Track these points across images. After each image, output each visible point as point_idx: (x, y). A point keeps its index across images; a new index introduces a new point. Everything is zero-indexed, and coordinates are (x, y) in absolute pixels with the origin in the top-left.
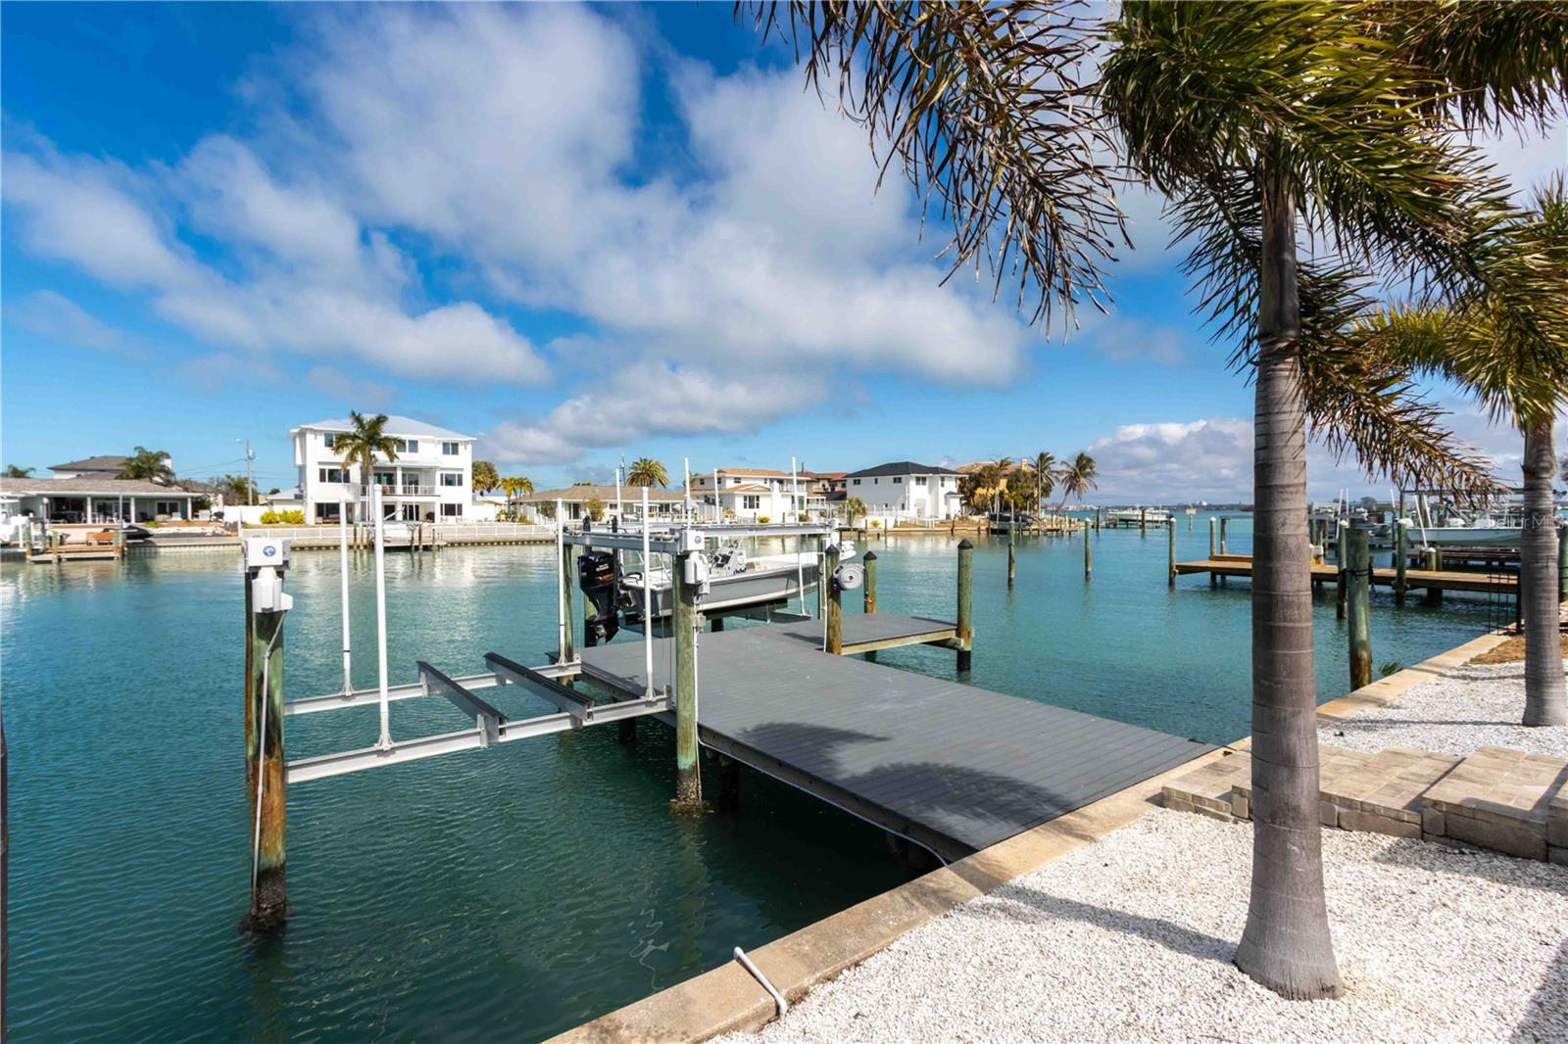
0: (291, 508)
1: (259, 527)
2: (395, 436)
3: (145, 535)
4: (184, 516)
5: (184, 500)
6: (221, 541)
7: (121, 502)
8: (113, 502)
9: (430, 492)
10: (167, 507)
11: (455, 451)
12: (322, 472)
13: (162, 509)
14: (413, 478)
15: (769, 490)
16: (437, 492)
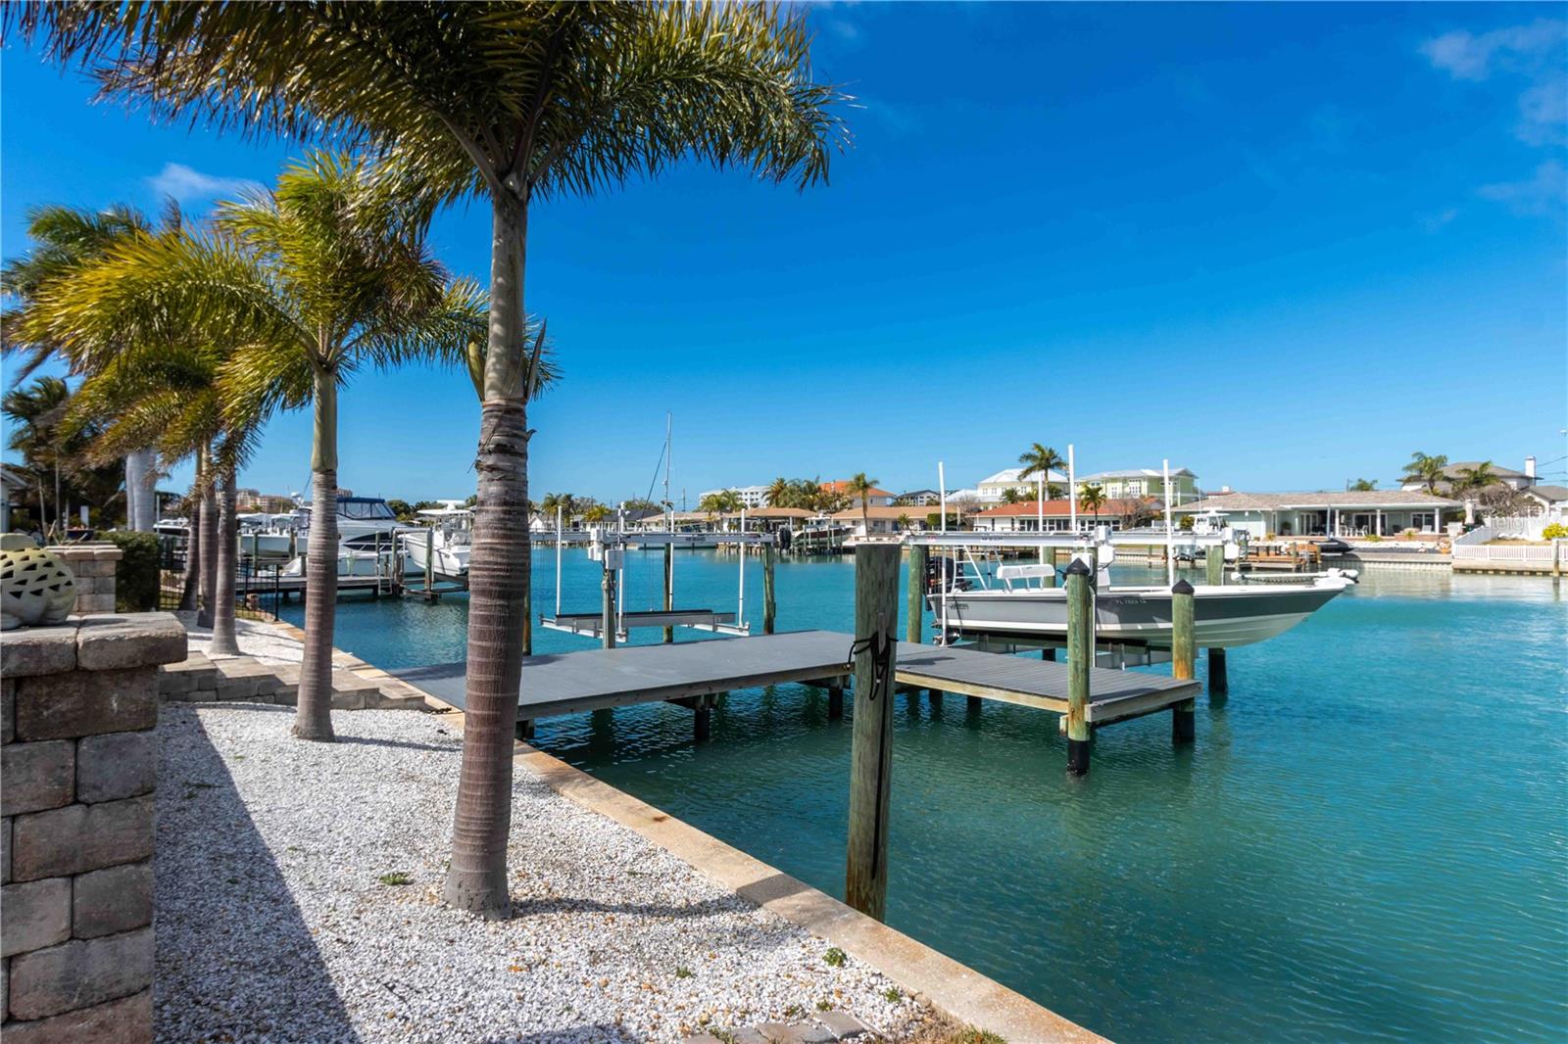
4: (1431, 529)
5: (1432, 510)
7: (1379, 514)
8: (1370, 514)
10: (1417, 518)
13: (1408, 524)
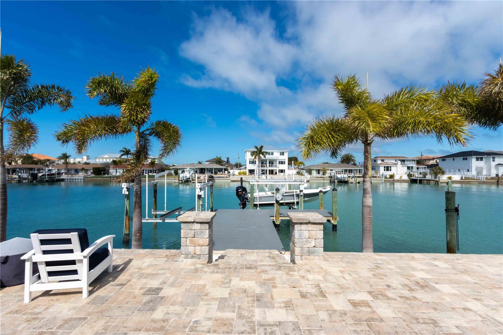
0: (244, 171)
1: (237, 175)
2: (266, 151)
3: (212, 177)
4: (223, 173)
5: (223, 169)
6: (227, 179)
7: (212, 169)
9: (276, 166)
10: (220, 170)
11: (283, 154)
12: (250, 161)
13: (219, 171)
14: (271, 162)
15: (396, 164)
16: (278, 166)
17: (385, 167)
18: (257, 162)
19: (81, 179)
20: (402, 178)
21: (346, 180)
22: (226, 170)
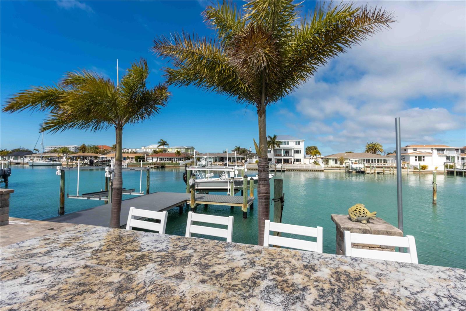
4: (240, 161)
7: (232, 158)
9: (291, 156)
10: (238, 159)
11: (299, 144)
14: (287, 152)
15: (431, 153)
16: (293, 155)
17: (416, 157)
18: (272, 151)
19: (125, 165)
20: (437, 169)
21: (363, 170)
22: (243, 158)
